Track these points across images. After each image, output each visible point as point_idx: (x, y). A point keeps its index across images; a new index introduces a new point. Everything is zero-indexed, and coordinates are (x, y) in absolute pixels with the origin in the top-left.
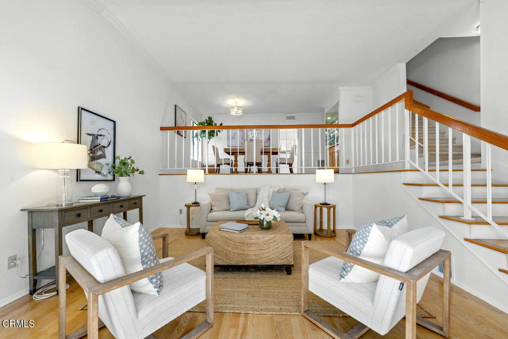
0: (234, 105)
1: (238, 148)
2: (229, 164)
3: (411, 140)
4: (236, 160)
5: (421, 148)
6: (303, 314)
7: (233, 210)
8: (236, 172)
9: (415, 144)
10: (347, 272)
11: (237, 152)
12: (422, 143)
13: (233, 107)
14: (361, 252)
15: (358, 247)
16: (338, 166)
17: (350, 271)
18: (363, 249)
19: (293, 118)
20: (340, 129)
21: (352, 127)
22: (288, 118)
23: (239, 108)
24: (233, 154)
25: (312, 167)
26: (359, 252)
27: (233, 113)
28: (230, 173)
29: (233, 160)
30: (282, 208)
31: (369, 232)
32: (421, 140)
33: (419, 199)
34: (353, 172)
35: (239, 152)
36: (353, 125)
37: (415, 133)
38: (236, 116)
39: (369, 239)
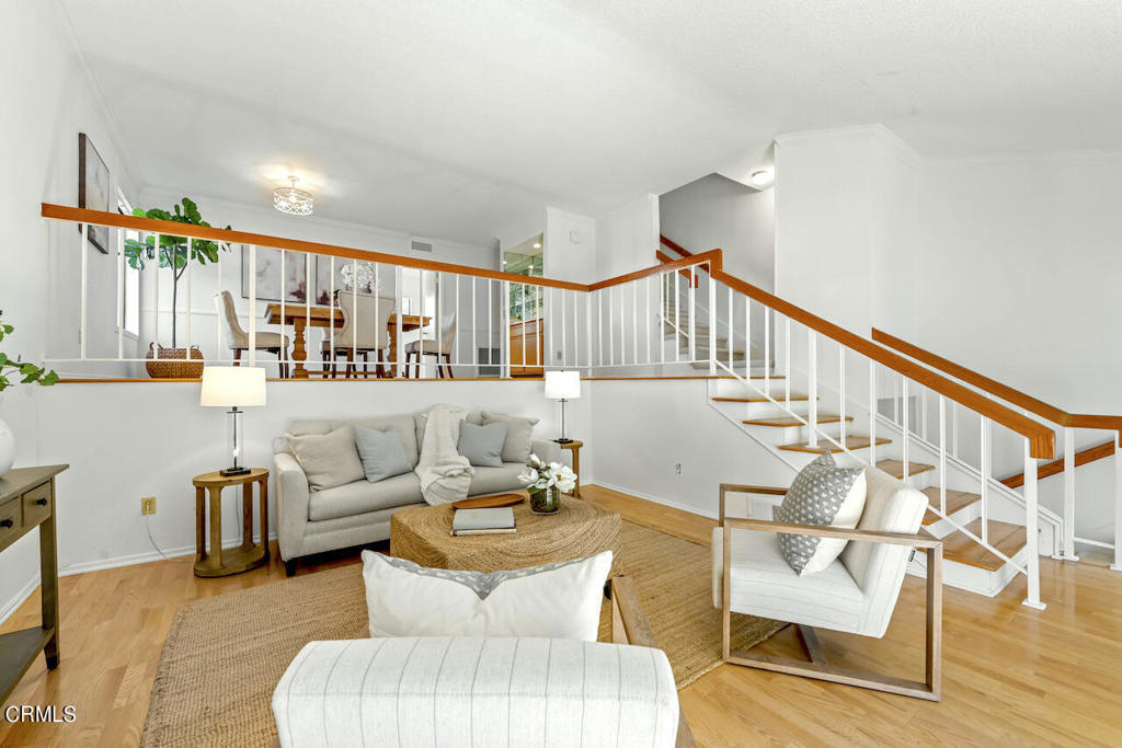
0: (287, 183)
1: (283, 304)
2: (275, 350)
3: (666, 324)
4: (300, 340)
5: (685, 341)
6: (729, 661)
7: (383, 476)
8: (302, 374)
9: (674, 332)
10: (807, 557)
11: (305, 318)
12: (687, 332)
13: (284, 192)
14: (832, 518)
15: (827, 511)
16: (542, 363)
17: (813, 555)
18: (837, 512)
19: (427, 248)
20: (545, 288)
21: (590, 290)
22: (416, 246)
23: (303, 194)
24: (289, 320)
25: (490, 365)
26: (828, 519)
27: (282, 205)
28: (278, 376)
29: (292, 338)
30: (495, 459)
31: (851, 485)
32: (684, 326)
33: (744, 422)
34: (590, 376)
35: (312, 319)
36: (592, 288)
37: (674, 315)
38: (289, 217)
39: (849, 494)
